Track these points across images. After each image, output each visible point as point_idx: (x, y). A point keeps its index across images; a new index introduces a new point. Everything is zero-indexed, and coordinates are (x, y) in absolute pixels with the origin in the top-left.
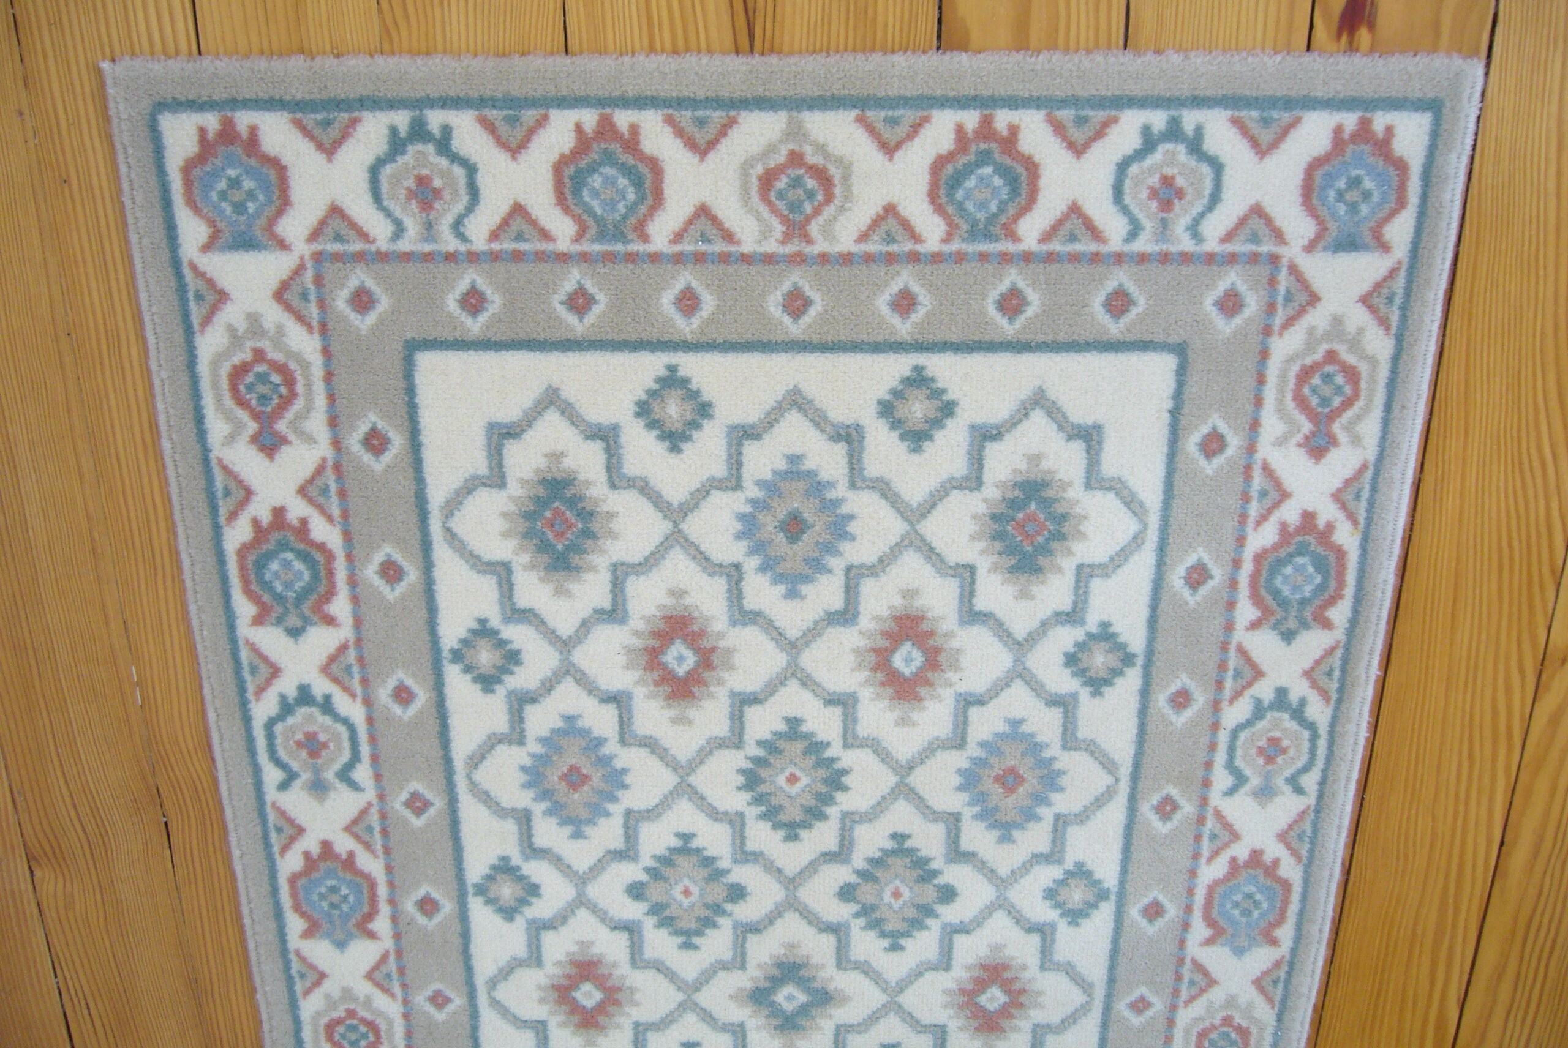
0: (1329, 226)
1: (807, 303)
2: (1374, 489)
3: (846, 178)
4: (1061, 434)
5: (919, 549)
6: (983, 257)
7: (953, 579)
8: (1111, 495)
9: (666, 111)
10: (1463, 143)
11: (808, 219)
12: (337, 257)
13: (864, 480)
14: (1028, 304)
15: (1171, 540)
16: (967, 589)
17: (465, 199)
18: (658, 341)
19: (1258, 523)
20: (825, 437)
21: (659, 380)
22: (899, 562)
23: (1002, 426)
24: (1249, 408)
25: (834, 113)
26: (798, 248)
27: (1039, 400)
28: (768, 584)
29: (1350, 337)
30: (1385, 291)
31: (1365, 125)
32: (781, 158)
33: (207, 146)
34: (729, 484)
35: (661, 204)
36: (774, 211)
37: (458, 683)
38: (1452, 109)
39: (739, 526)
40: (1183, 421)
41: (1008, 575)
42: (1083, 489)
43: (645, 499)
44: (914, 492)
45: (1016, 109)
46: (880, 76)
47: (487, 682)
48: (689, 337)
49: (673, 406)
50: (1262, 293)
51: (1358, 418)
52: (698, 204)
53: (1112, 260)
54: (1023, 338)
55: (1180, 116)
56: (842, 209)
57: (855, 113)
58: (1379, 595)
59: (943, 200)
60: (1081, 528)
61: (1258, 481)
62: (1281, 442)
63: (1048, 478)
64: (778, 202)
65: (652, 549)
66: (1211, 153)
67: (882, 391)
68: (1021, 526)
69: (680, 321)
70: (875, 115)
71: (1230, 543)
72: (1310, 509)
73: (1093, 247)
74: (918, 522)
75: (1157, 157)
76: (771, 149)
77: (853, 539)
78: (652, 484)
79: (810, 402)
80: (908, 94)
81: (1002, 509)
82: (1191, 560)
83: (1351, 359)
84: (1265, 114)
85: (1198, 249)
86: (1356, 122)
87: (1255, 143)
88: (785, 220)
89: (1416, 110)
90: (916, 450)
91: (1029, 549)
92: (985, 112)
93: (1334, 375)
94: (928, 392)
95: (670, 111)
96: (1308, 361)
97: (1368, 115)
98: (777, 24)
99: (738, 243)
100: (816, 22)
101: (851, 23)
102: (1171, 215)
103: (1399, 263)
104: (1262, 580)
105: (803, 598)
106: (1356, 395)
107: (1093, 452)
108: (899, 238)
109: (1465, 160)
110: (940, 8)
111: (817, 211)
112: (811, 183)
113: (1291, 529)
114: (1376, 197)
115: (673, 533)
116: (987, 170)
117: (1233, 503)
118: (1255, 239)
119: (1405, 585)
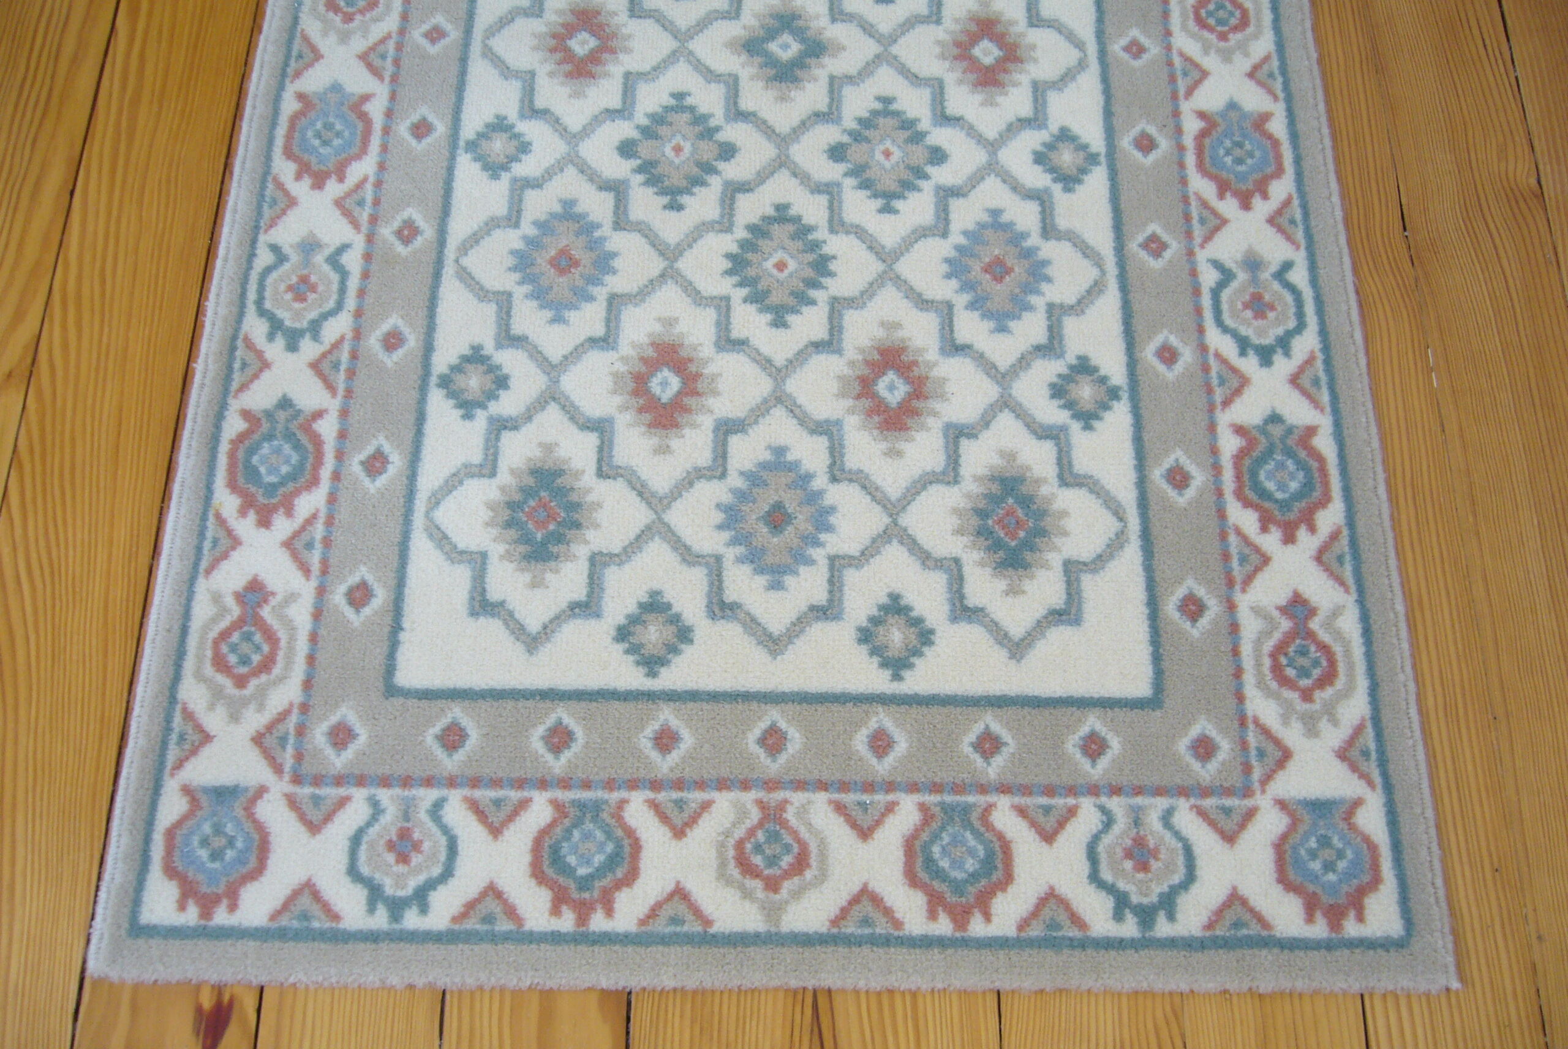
0: (242, 812)
1: (762, 741)
2: (199, 549)
3: (723, 865)
4: (511, 607)
5: (653, 495)
6: (587, 785)
7: (620, 464)
8: (461, 546)
9: (901, 934)
10: (109, 892)
11: (760, 825)
12: (1228, 792)
13: (707, 564)
14: (543, 738)
15: (402, 500)
16: (605, 454)
17: (1101, 848)
18: (910, 705)
19: (314, 516)
20: (745, 608)
21: (911, 666)
22: (673, 481)
23: (569, 616)
24: (323, 632)
25: (735, 930)
26: (771, 795)
27: (532, 642)
28: (804, 462)
29: (222, 701)
30: (187, 747)
31: (206, 913)
32: (787, 886)
33: (1356, 905)
34: (842, 562)
35: (907, 841)
36: (795, 834)
37: (1113, 367)
38: (120, 927)
39: (832, 519)
40: (388, 620)
41: (566, 467)
42: (489, 553)
43: (925, 547)
44: (657, 552)
45: (553, 933)
46: (688, 967)
47: (1084, 367)
48: (880, 709)
49: (896, 640)
50: (310, 746)
51: (214, 620)
52: (870, 841)
53: (459, 780)
54: (548, 704)
55: (390, 923)
56: (727, 834)
57: (714, 930)
58: (194, 444)
59: (626, 842)
60: (491, 514)
61: (315, 559)
62: (291, 598)
63: (524, 564)
64: (791, 842)
65: (918, 498)
66: (360, 886)
67: (689, 652)
68: (551, 517)
69: (889, 724)
70: (693, 927)
71: (343, 498)
72: (263, 530)
73: (478, 794)
74: (654, 522)
75: (413, 883)
76: (797, 895)
77: (718, 506)
78: (918, 563)
79: (760, 643)
80: (660, 948)
81: (570, 534)
82: (382, 481)
83: (221, 679)
84: (305, 924)
85: (373, 791)
86: (215, 916)
87: (316, 895)
88: (784, 823)
89: (155, 927)
90: (655, 594)
91: (543, 494)
92: (584, 929)
93: (238, 663)
94: (643, 651)
95: (896, 933)
96: (264, 678)
97: (203, 922)
98: (789, 1018)
99: (830, 802)
100: (751, 1020)
101: (716, 1018)
102: (399, 825)
103: (172, 775)
104: (311, 460)
105: (769, 447)
106: (216, 643)
107: (479, 589)
108: (671, 805)
109: (107, 876)
110: (628, 1033)
111: (751, 832)
112: (758, 860)
113: (282, 510)
114: (195, 840)
115: (897, 514)
116: (582, 871)
117: (338, 536)
118: (316, 800)
119: (168, 454)
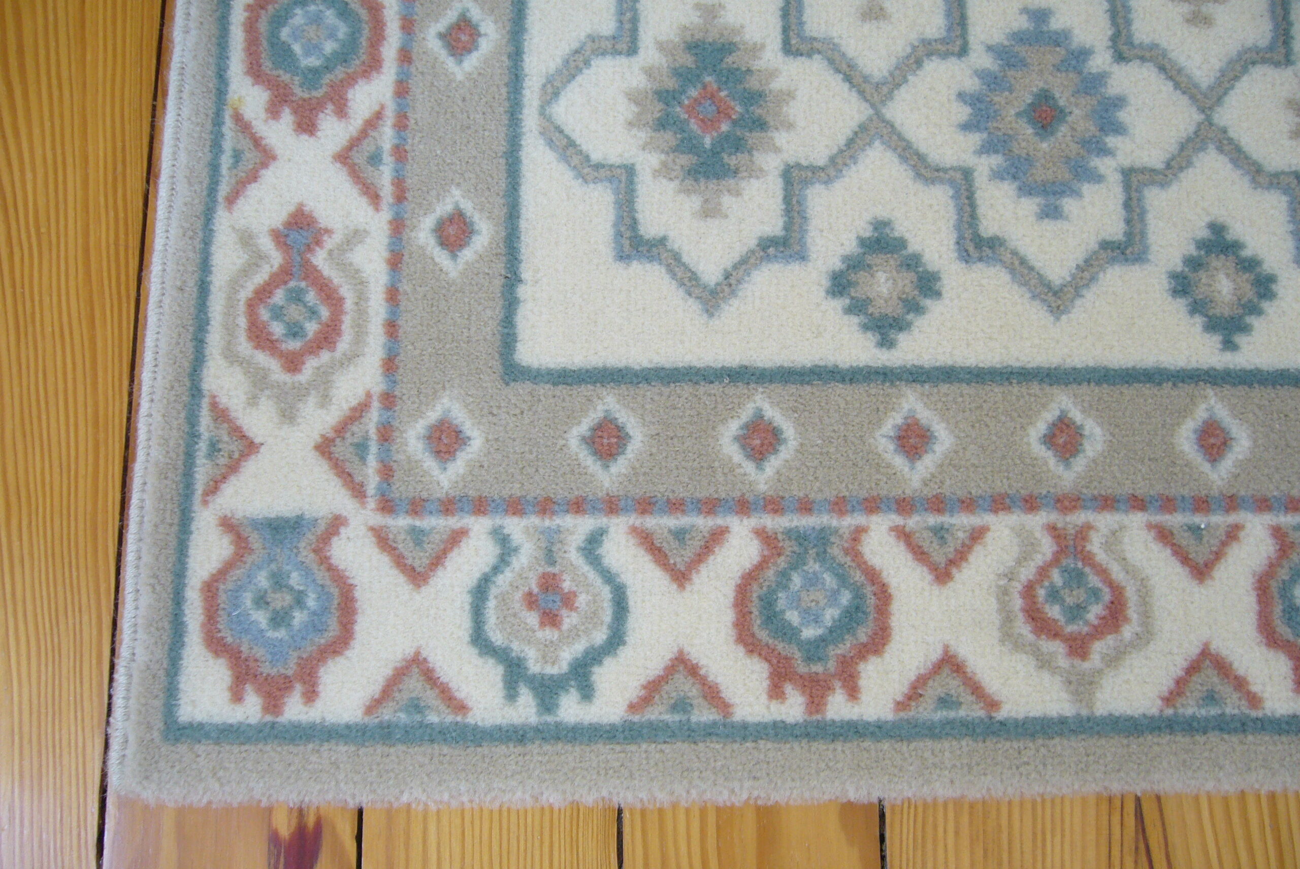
0: (312, 555)
1: (1049, 439)
2: (214, 168)
3: (1007, 620)
4: (676, 247)
5: (866, 79)
6: (806, 507)
7: (815, 35)
8: (596, 157)
9: (1260, 714)
10: (130, 676)
11: (1056, 561)
13: (952, 182)
14: (737, 439)
15: (504, 90)
16: (793, 20)
18: (1250, 385)
19: (378, 116)
20: (1012, 244)
21: (1245, 329)
22: (894, 60)
23: (762, 259)
24: (405, 287)
25: (1031, 715)
26: (1068, 519)
27: (711, 298)
28: (1076, 32)
29: (267, 392)
30: (222, 461)
31: (273, 704)
32: (1099, 648)
34: (1141, 177)
35: (1260, 581)
36: (1103, 572)
38: (149, 727)
39: (1123, 116)
40: (499, 267)
41: (737, 39)
42: (638, 167)
43: (1255, 157)
44: (879, 164)
45: (775, 724)
46: (970, 768)
48: (1210, 392)
49: (1225, 291)
50: (400, 457)
51: (246, 272)
52: (1209, 582)
53: (622, 504)
54: (741, 389)
55: (540, 714)
56: (1010, 576)
57: (1002, 714)
58: (194, 11)
59: (869, 590)
60: (635, 109)
61: (385, 177)
62: (356, 236)
63: (689, 182)
64: (1100, 585)
65: (1238, 85)
66: (491, 661)
67: (936, 310)
68: (723, 112)
69: (1223, 414)
70: (972, 711)
71: (417, 86)
72: (305, 137)
73: (651, 522)
74: (870, 119)
75: (567, 655)
76: (1114, 660)
77: (961, 96)
78: (1247, 179)
79: (1034, 297)
80: (929, 743)
81: (753, 138)
82: (472, 62)
83: (263, 359)
84: (418, 717)
85: (498, 521)
86: (286, 709)
87: (430, 676)
88: (1088, 559)
89: (201, 726)
90: (881, 225)
91: (708, 79)
92: (819, 717)
93: (285, 335)
94: (871, 310)
95: (1254, 714)
96: (325, 356)
97: (269, 718)
98: (1105, 832)
99: (1150, 526)
100: (1053, 836)
101: (1005, 836)
102: (541, 570)
103: (205, 503)
104: (366, 32)
105: (1025, 10)
106: (252, 306)
107: (628, 221)
108: (927, 534)
109: (124, 651)
110: (883, 858)
111: (1043, 572)
112: (1054, 612)
113: (330, 107)
114: (247, 599)
115: (1210, 109)
116: (809, 633)
117: (416, 145)
118: (417, 535)
119: (157, 26)
